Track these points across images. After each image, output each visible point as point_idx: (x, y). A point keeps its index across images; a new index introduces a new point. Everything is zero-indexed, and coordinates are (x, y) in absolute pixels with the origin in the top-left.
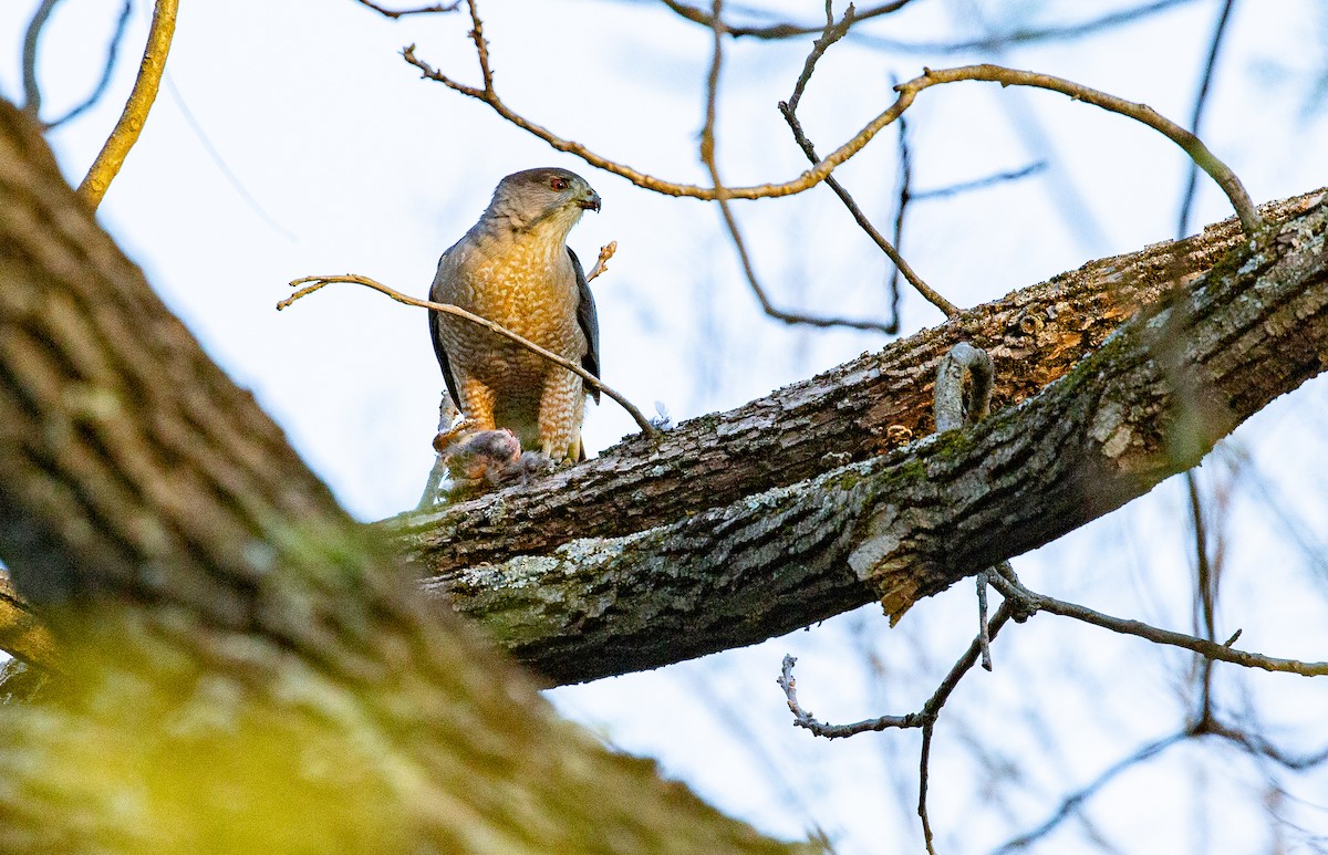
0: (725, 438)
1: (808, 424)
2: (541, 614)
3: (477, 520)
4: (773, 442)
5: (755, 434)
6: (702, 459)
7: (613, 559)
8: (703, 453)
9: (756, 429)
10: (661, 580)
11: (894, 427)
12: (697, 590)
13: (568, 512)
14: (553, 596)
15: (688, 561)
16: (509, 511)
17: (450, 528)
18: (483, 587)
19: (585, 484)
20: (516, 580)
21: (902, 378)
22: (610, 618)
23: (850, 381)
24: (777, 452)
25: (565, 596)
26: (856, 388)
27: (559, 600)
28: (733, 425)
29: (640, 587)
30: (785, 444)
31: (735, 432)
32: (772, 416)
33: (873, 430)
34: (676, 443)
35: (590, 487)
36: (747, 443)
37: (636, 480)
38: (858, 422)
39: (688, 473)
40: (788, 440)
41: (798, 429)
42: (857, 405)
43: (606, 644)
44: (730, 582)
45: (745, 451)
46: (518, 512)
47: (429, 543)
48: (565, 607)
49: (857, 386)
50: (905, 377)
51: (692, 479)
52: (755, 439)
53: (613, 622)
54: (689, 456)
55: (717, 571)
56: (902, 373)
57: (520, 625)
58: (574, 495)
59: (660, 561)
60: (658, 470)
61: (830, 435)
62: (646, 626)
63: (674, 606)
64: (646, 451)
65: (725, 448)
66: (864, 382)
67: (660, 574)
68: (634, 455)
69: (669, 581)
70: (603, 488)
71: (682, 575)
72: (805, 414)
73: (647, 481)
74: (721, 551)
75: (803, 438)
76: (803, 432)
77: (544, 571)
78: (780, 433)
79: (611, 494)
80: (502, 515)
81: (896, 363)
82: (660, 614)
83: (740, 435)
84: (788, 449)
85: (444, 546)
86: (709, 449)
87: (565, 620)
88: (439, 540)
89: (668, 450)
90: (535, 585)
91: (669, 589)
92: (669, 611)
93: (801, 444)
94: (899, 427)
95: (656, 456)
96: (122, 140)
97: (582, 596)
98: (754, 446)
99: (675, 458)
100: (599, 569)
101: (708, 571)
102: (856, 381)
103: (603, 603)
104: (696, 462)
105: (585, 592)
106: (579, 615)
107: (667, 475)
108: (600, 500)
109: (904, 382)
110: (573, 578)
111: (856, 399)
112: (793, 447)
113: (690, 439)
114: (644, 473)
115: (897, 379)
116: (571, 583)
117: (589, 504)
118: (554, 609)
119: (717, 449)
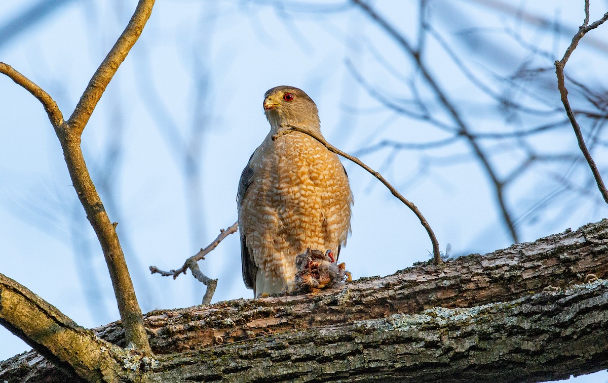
0: (487, 268)
1: (540, 266)
2: (421, 347)
3: (329, 301)
4: (519, 273)
5: (506, 268)
6: (472, 280)
7: (472, 318)
8: (473, 276)
9: (508, 265)
10: (514, 331)
11: (591, 275)
12: (545, 337)
13: (387, 302)
14: (432, 337)
15: (539, 319)
16: (351, 298)
17: (311, 304)
18: (374, 330)
19: (397, 287)
20: (400, 327)
21: (600, 244)
22: (472, 353)
23: (567, 242)
24: (520, 280)
25: (440, 337)
26: (570, 247)
27: (436, 339)
28: (491, 261)
29: (497, 335)
30: (525, 276)
31: (494, 265)
32: (516, 259)
33: (578, 275)
34: (454, 269)
35: (400, 289)
36: (503, 272)
37: (432, 287)
38: (572, 268)
39: (465, 287)
40: (527, 274)
41: (534, 268)
42: (573, 257)
43: (464, 370)
44: (574, 333)
45: (501, 277)
46: (354, 299)
47: (297, 312)
48: (439, 344)
49: (571, 246)
50: (602, 244)
51: (467, 290)
52: (506, 271)
53: (474, 356)
54: (464, 277)
55: (564, 325)
56: (600, 242)
57: (405, 354)
58: (391, 292)
59: (514, 319)
60: (446, 283)
61: (553, 274)
62: (497, 359)
63: (522, 347)
64: (436, 271)
65: (489, 275)
66: (576, 245)
67: (513, 327)
68: (428, 273)
69: (522, 331)
70: (411, 290)
71: (533, 327)
72: (538, 259)
73: (438, 288)
74: (568, 313)
75: (537, 274)
76: (537, 270)
77: (422, 322)
78: (523, 269)
79: (415, 294)
80: (346, 299)
81: (596, 235)
82: (510, 352)
83: (497, 267)
84: (526, 280)
85: (306, 315)
86: (478, 274)
87: (439, 352)
88: (303, 311)
89: (449, 272)
90: (416, 330)
91: (520, 336)
92: (518, 350)
93: (534, 277)
94: (593, 275)
95: (443, 275)
96: (130, 39)
97: (453, 338)
98: (507, 275)
99: (456, 277)
100: (463, 323)
101: (556, 326)
102: (570, 243)
103: (468, 344)
104: (469, 281)
105: (455, 336)
106: (450, 349)
107: (451, 287)
108: (407, 297)
109: (602, 247)
110: (444, 327)
111: (572, 254)
112: (529, 279)
113: (464, 267)
114: (436, 284)
115: (597, 245)
116: (442, 330)
117: (400, 299)
118: (431, 345)
119: (482, 274)
